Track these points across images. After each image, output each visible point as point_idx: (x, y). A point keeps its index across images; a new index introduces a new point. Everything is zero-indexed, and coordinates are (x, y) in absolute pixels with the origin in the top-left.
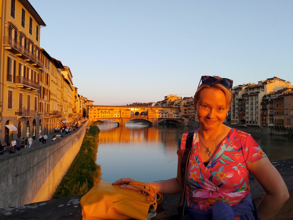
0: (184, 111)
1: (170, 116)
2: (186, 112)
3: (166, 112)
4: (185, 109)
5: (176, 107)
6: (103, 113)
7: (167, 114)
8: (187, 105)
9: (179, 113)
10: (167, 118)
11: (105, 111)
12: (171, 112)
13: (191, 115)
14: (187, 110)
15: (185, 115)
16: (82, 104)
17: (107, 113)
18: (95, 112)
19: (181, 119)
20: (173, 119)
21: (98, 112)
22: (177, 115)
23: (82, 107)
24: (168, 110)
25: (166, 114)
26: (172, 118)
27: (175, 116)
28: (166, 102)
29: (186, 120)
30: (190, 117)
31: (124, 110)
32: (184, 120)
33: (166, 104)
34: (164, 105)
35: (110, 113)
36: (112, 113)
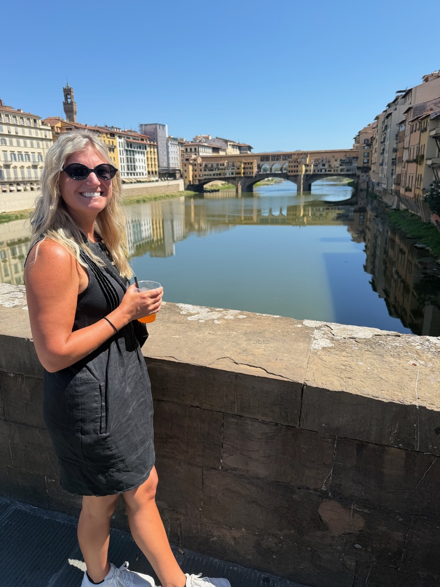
0: (363, 158)
1: (333, 170)
2: (368, 160)
3: (324, 162)
4: (364, 153)
6: (207, 170)
7: (327, 165)
9: (354, 162)
11: (212, 165)
12: (336, 160)
14: (370, 154)
15: (366, 165)
17: (214, 170)
18: (196, 168)
19: (355, 175)
21: (199, 167)
22: (349, 167)
25: (324, 165)
26: (336, 173)
27: (342, 170)
32: (359, 176)
35: (219, 169)
36: (222, 169)
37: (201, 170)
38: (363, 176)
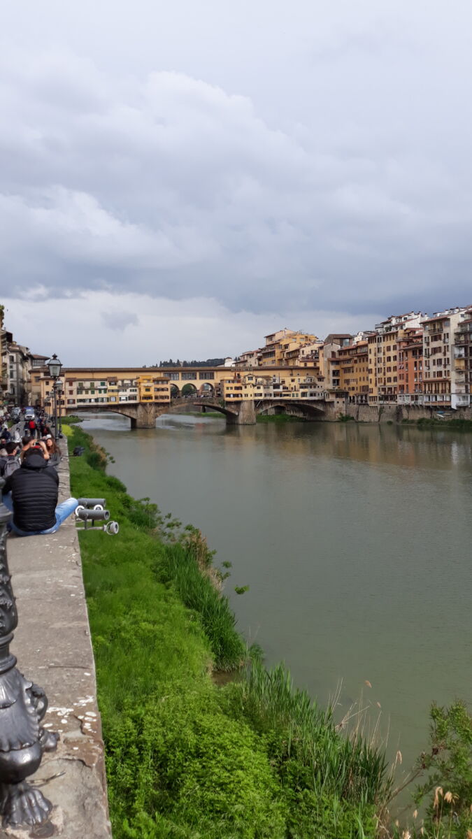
0: (332, 378)
1: (291, 394)
2: (338, 380)
3: (277, 382)
4: (334, 372)
5: (306, 364)
6: (84, 392)
7: (281, 387)
8: (342, 357)
9: (319, 383)
10: (281, 401)
11: (92, 385)
12: (293, 381)
13: (353, 389)
14: (341, 372)
15: (337, 388)
16: (15, 366)
17: (97, 392)
18: (63, 388)
19: (322, 402)
20: (301, 403)
21: (69, 387)
22: (313, 390)
23: (15, 374)
24: (283, 376)
25: (277, 387)
26: (295, 398)
27: (304, 394)
28: (273, 353)
29: (339, 406)
30: (351, 394)
31: (149, 380)
32: (333, 402)
33: (273, 358)
34: (268, 362)
35: (105, 390)
36: (113, 391)
37: (71, 392)
38: (338, 402)
